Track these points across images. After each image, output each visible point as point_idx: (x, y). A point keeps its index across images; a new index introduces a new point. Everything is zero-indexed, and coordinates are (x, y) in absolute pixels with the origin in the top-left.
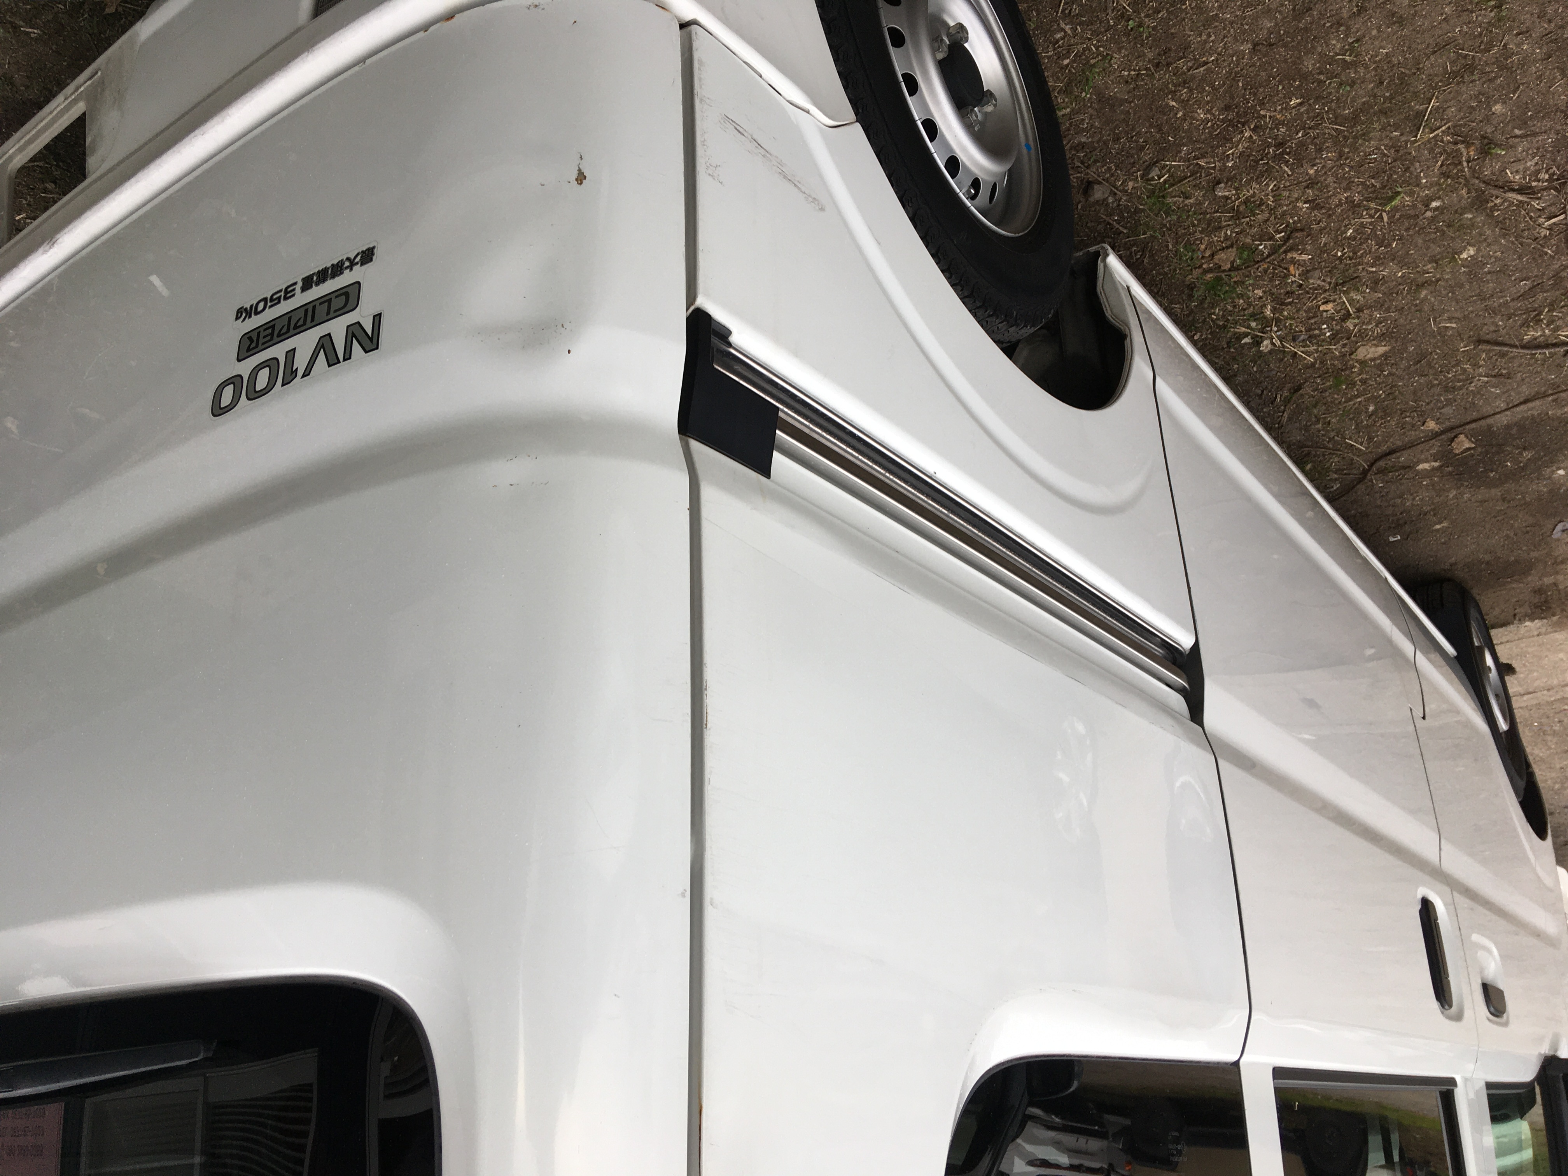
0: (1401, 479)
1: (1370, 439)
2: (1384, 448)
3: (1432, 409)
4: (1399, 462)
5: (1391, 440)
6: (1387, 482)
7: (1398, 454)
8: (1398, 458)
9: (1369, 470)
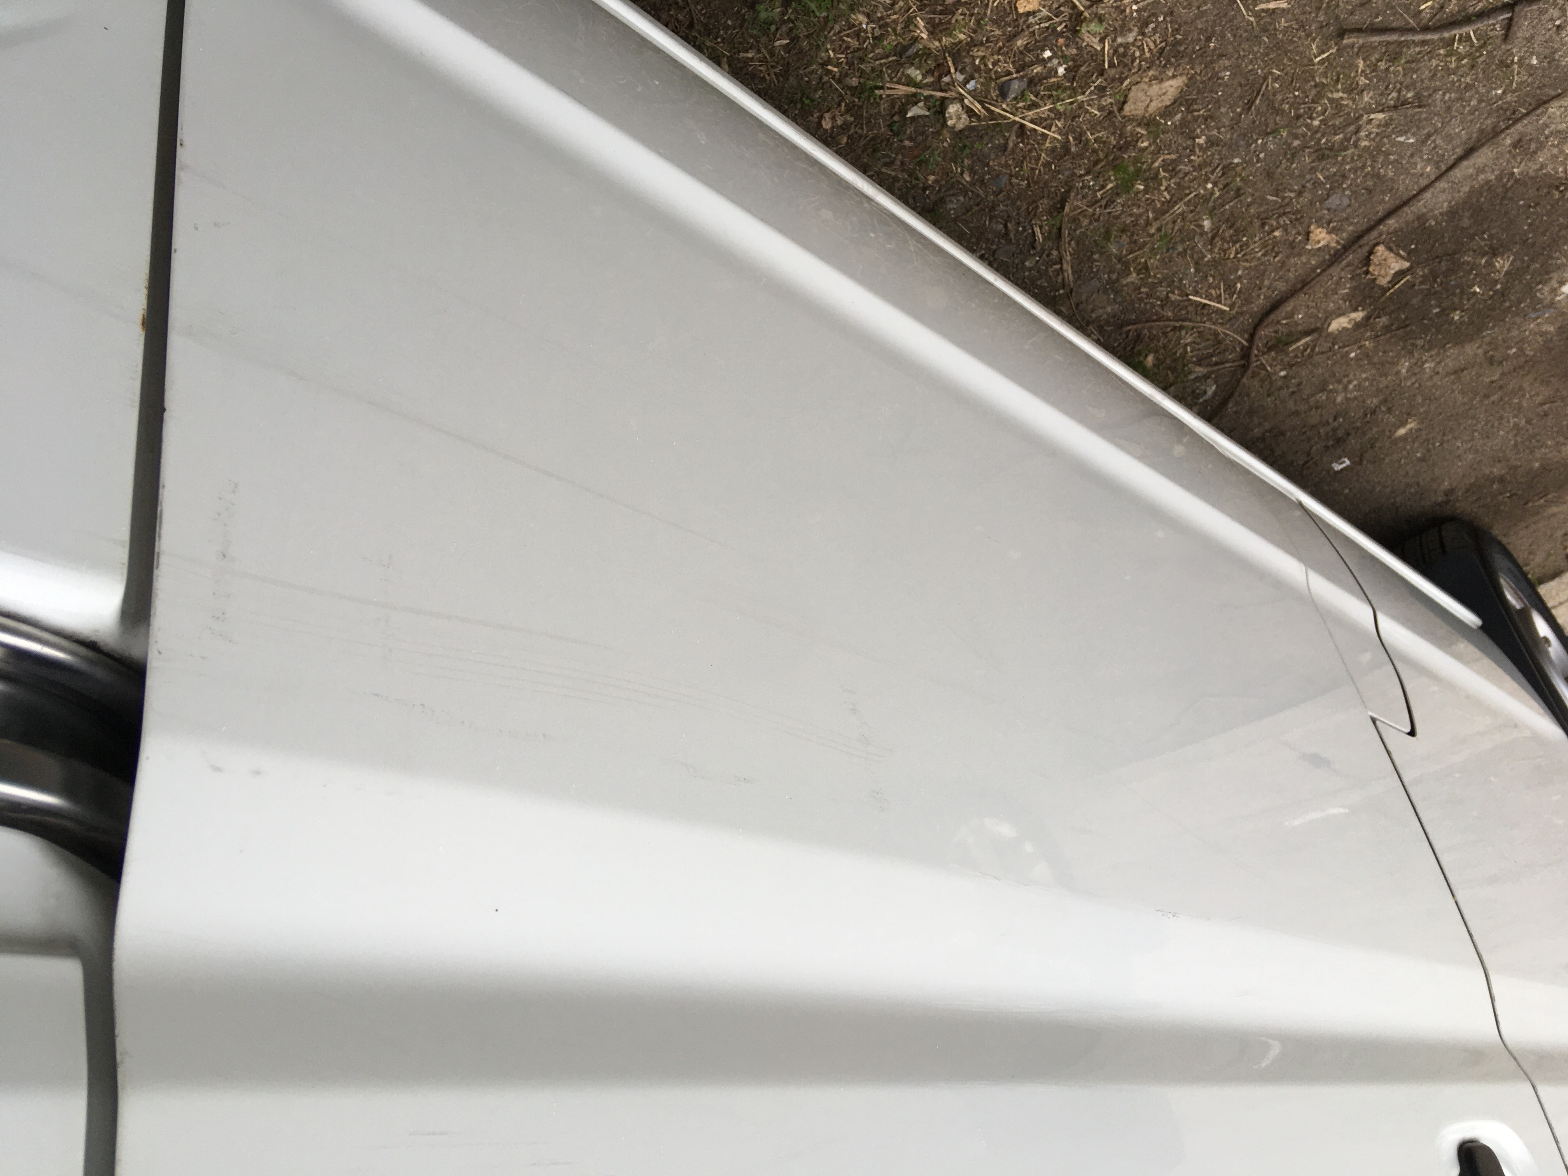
0: (1310, 356)
1: (1230, 288)
2: (1260, 302)
3: (1312, 203)
4: (1297, 324)
5: (1266, 283)
6: (1291, 366)
7: (1288, 307)
8: (1290, 315)
9: (1250, 348)
